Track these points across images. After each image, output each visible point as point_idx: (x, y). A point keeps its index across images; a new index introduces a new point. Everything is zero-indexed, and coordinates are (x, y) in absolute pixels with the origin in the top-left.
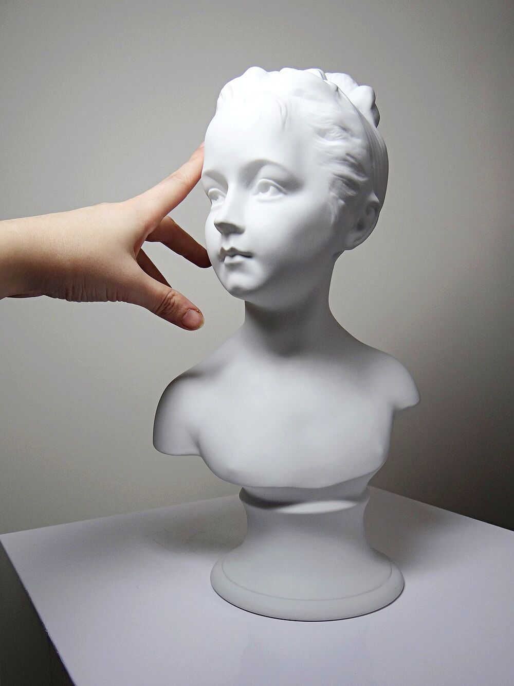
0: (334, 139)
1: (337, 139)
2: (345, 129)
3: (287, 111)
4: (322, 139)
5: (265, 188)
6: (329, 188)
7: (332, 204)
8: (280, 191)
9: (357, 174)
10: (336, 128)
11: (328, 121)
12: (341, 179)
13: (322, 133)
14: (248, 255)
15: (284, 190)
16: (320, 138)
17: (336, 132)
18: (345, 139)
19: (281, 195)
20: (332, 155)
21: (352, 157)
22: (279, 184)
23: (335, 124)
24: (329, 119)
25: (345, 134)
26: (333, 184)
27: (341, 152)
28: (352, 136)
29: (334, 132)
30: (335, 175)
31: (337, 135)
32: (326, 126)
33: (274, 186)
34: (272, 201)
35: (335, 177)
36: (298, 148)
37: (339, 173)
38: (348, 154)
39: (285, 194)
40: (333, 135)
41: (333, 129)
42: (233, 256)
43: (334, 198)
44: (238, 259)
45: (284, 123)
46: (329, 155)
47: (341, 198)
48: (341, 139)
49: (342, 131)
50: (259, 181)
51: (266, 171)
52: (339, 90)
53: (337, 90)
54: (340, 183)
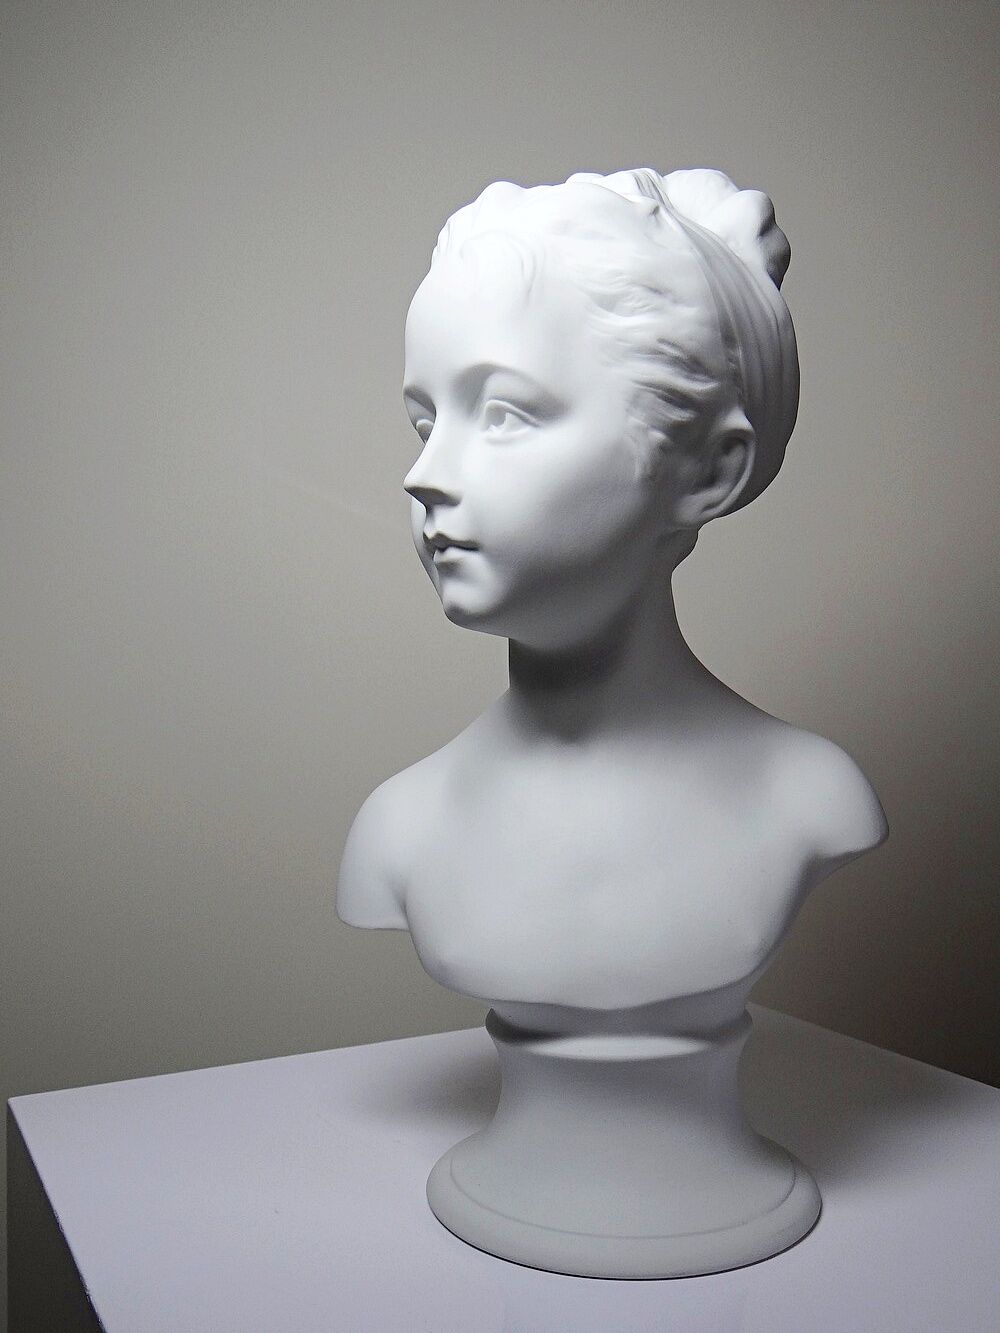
0: (633, 312)
1: (640, 313)
2: (657, 291)
3: (535, 268)
4: (611, 314)
5: (497, 416)
6: (627, 410)
7: (635, 441)
8: (524, 420)
9: (688, 377)
10: (637, 291)
11: (618, 278)
12: (652, 389)
13: (609, 303)
14: (470, 546)
15: (533, 419)
16: (605, 312)
17: (636, 299)
18: (656, 310)
19: (526, 430)
20: (629, 345)
21: (673, 345)
22: (517, 406)
23: (633, 283)
24: (621, 274)
25: (657, 301)
26: (635, 401)
27: (648, 337)
28: (675, 302)
29: (630, 300)
30: (637, 382)
31: (640, 304)
32: (615, 289)
33: (513, 412)
34: (508, 442)
35: (638, 386)
36: (561, 335)
37: (646, 378)
38: (662, 341)
39: (535, 425)
40: (630, 304)
41: (630, 293)
42: (442, 550)
43: (638, 428)
44: (453, 554)
45: (529, 291)
46: (621, 344)
47: (654, 427)
48: (648, 311)
49: (651, 295)
50: (488, 403)
51: (494, 385)
52: (662, 211)
53: (656, 211)
54: (649, 398)
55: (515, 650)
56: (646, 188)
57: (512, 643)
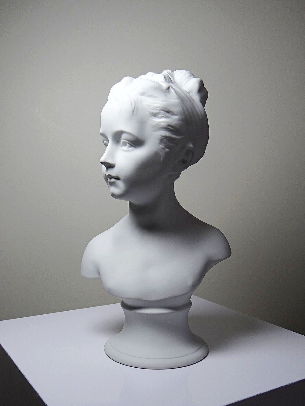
0: (161, 118)
1: (163, 118)
2: (168, 112)
3: (135, 105)
4: (155, 118)
5: (125, 144)
6: (159, 143)
7: (161, 151)
8: (131, 146)
9: (175, 135)
10: (162, 112)
11: (158, 108)
12: (166, 138)
13: (155, 115)
14: (118, 178)
16: (153, 117)
17: (162, 114)
18: (167, 117)
19: (132, 148)
20: (160, 126)
21: (172, 127)
22: (130, 142)
23: (161, 110)
24: (158, 107)
25: (168, 115)
26: (161, 141)
27: (164, 124)
28: (173, 115)
29: (160, 114)
30: (162, 136)
31: (163, 115)
32: (156, 112)
33: (129, 144)
34: (128, 151)
36: (142, 123)
38: (169, 125)
39: (135, 147)
41: (160, 113)
42: (110, 179)
43: (162, 148)
44: (113, 180)
45: (133, 111)
46: (158, 126)
47: (167, 148)
48: (164, 118)
49: (166, 113)
50: (122, 140)
51: (124, 136)
52: (170, 88)
53: (169, 88)
54: (165, 140)
55: (131, 204)
56: (167, 79)
57: (130, 203)
